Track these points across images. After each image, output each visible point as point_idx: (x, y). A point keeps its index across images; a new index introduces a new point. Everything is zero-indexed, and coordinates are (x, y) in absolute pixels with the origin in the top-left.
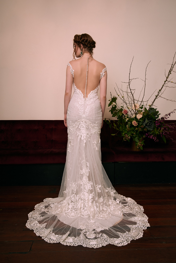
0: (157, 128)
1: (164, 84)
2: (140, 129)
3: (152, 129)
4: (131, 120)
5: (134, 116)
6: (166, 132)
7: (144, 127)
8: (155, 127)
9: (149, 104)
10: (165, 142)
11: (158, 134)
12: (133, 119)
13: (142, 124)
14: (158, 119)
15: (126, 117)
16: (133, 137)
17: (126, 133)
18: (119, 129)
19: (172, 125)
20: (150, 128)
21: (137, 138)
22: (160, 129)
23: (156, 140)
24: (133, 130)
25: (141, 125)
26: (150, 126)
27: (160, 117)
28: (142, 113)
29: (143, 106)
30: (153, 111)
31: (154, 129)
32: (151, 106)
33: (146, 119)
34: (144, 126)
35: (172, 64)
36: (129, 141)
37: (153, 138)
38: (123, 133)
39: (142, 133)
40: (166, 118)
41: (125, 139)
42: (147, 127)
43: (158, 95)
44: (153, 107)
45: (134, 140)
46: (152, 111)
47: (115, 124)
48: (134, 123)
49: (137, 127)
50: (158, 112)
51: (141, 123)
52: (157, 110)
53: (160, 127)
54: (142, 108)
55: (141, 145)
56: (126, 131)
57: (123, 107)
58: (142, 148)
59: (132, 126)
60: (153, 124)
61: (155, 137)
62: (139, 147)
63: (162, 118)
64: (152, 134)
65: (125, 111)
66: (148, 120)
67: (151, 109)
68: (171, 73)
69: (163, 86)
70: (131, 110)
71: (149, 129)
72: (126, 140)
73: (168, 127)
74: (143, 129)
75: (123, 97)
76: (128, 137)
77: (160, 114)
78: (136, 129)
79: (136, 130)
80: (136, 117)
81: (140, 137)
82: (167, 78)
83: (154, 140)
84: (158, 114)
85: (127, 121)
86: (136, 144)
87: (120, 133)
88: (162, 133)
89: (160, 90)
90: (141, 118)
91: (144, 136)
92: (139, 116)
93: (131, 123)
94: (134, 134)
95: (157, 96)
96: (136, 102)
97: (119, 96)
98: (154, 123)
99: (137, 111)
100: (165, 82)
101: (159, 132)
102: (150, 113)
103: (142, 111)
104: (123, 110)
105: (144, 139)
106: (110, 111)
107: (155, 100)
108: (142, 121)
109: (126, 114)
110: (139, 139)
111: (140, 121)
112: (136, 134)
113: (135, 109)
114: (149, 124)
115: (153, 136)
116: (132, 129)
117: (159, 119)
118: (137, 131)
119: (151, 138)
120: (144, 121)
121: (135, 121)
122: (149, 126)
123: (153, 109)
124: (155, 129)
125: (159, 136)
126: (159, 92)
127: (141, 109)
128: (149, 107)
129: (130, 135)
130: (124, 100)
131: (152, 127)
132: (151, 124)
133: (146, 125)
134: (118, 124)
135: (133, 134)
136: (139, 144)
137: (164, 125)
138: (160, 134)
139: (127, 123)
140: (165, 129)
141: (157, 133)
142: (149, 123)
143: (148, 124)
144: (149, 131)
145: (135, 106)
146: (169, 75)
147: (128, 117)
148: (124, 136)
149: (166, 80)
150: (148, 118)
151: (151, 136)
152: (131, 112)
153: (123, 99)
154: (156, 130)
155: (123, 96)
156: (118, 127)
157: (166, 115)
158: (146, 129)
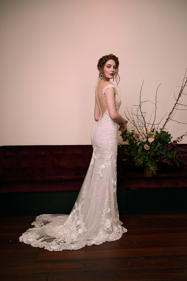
0: (170, 152)
1: (175, 107)
2: (153, 153)
3: (164, 153)
4: (142, 144)
5: (145, 140)
6: (179, 155)
7: (157, 151)
8: (168, 151)
9: (160, 128)
10: (179, 166)
11: (171, 158)
12: (144, 143)
13: (155, 148)
14: (170, 142)
15: (137, 141)
16: (146, 161)
17: (138, 158)
18: (130, 154)
19: (185, 148)
20: (163, 151)
21: (149, 162)
22: (173, 152)
23: (170, 163)
24: (145, 155)
25: (153, 149)
26: (163, 149)
27: (172, 140)
28: (154, 136)
29: (154, 129)
30: (165, 134)
31: (166, 152)
32: (162, 129)
33: (158, 142)
34: (157, 149)
35: (182, 87)
36: (142, 166)
37: (167, 162)
38: (135, 158)
39: (154, 157)
40: (178, 142)
41: (137, 164)
42: (159, 151)
43: (169, 118)
44: (164, 130)
45: (146, 165)
46: (163, 135)
47: (126, 149)
48: (146, 147)
49: (149, 151)
50: (170, 135)
51: (153, 147)
52: (169, 133)
53: (173, 151)
54: (153, 131)
55: (154, 170)
56: (138, 155)
57: (134, 131)
58: (155, 173)
59: (144, 150)
60: (166, 148)
61: (169, 161)
62: (152, 172)
63: (174, 142)
64: (165, 158)
65: (136, 134)
66: (160, 144)
67: (163, 132)
68: (180, 96)
69: (174, 109)
70: (142, 134)
71: (161, 153)
72: (139, 164)
73: (181, 151)
74: (156, 153)
75: (133, 121)
76: (141, 161)
77: (172, 137)
78: (149, 153)
79: (148, 155)
80: (147, 141)
81: (153, 162)
82: (177, 100)
83: (167, 164)
84: (170, 137)
85: (138, 145)
86: (149, 168)
87: (131, 158)
88: (176, 157)
89: (170, 113)
90: (153, 142)
91: (157, 161)
92: (151, 140)
93: (143, 147)
94: (147, 158)
95: (167, 119)
96: (147, 125)
97: (129, 120)
98: (167, 146)
99: (148, 135)
100: (175, 104)
101: (172, 156)
102: (162, 137)
103: (153, 134)
104: (134, 134)
105: (156, 163)
106: (120, 136)
107: (165, 123)
108: (154, 145)
109: (138, 138)
110: (151, 164)
111: (152, 145)
112: (149, 158)
113: (147, 133)
115: (166, 160)
116: (144, 153)
117: (172, 143)
118: (149, 155)
119: (164, 162)
120: (157, 145)
121: (147, 145)
122: (161, 149)
123: (165, 132)
124: (168, 152)
125: (172, 160)
126: (169, 115)
127: (152, 133)
128: (160, 130)
129: (142, 159)
130: (135, 124)
131: (164, 151)
132: (164, 148)
133: (158, 148)
134: (129, 148)
135: (145, 159)
136: (152, 168)
137: (177, 149)
138: (173, 158)
139: (138, 148)
140: (178, 153)
141: (170, 156)
142: (162, 146)
143: (161, 148)
144: (161, 155)
145: (146, 129)
146: (179, 98)
147: (139, 141)
148: (136, 161)
149: (177, 103)
150: (161, 141)
151: (164, 160)
152: (142, 135)
153: (133, 122)
154: (169, 154)
155: (133, 119)
156: (129, 152)
157: (179, 138)
158: (159, 153)
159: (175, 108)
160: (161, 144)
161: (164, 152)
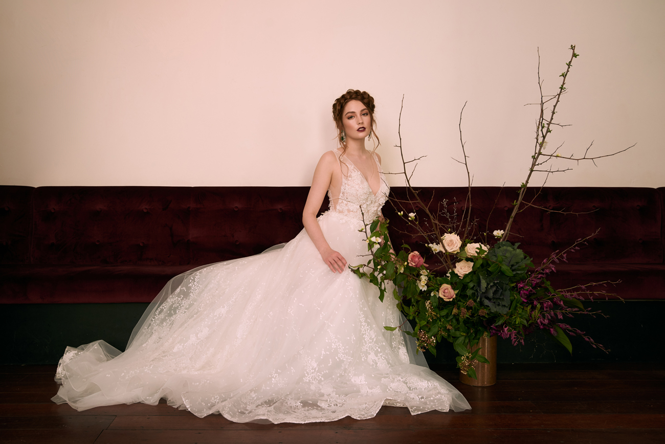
1: (534, 165)
2: (465, 311)
3: (506, 310)
10: (570, 348)
20: (499, 305)
24: (447, 316)
26: (499, 299)
33: (481, 277)
42: (487, 304)
49: (454, 303)
51: (467, 293)
55: (471, 365)
58: (473, 374)
59: (442, 304)
62: (465, 370)
66: (488, 282)
69: (532, 171)
71: (494, 309)
74: (476, 311)
78: (455, 311)
79: (454, 315)
82: (542, 145)
86: (458, 359)
92: (464, 268)
94: (449, 327)
98: (513, 288)
100: (535, 159)
114: (495, 293)
116: (443, 314)
118: (456, 317)
119: (504, 336)
120: (478, 285)
121: (449, 286)
122: (494, 298)
129: (435, 331)
131: (504, 303)
132: (502, 294)
141: (519, 320)
142: (494, 289)
143: (491, 295)
144: (495, 316)
146: (544, 137)
149: (538, 153)
150: (489, 274)
151: (504, 331)
158: (486, 311)
159: (536, 168)
160: (492, 284)
161: (505, 306)
